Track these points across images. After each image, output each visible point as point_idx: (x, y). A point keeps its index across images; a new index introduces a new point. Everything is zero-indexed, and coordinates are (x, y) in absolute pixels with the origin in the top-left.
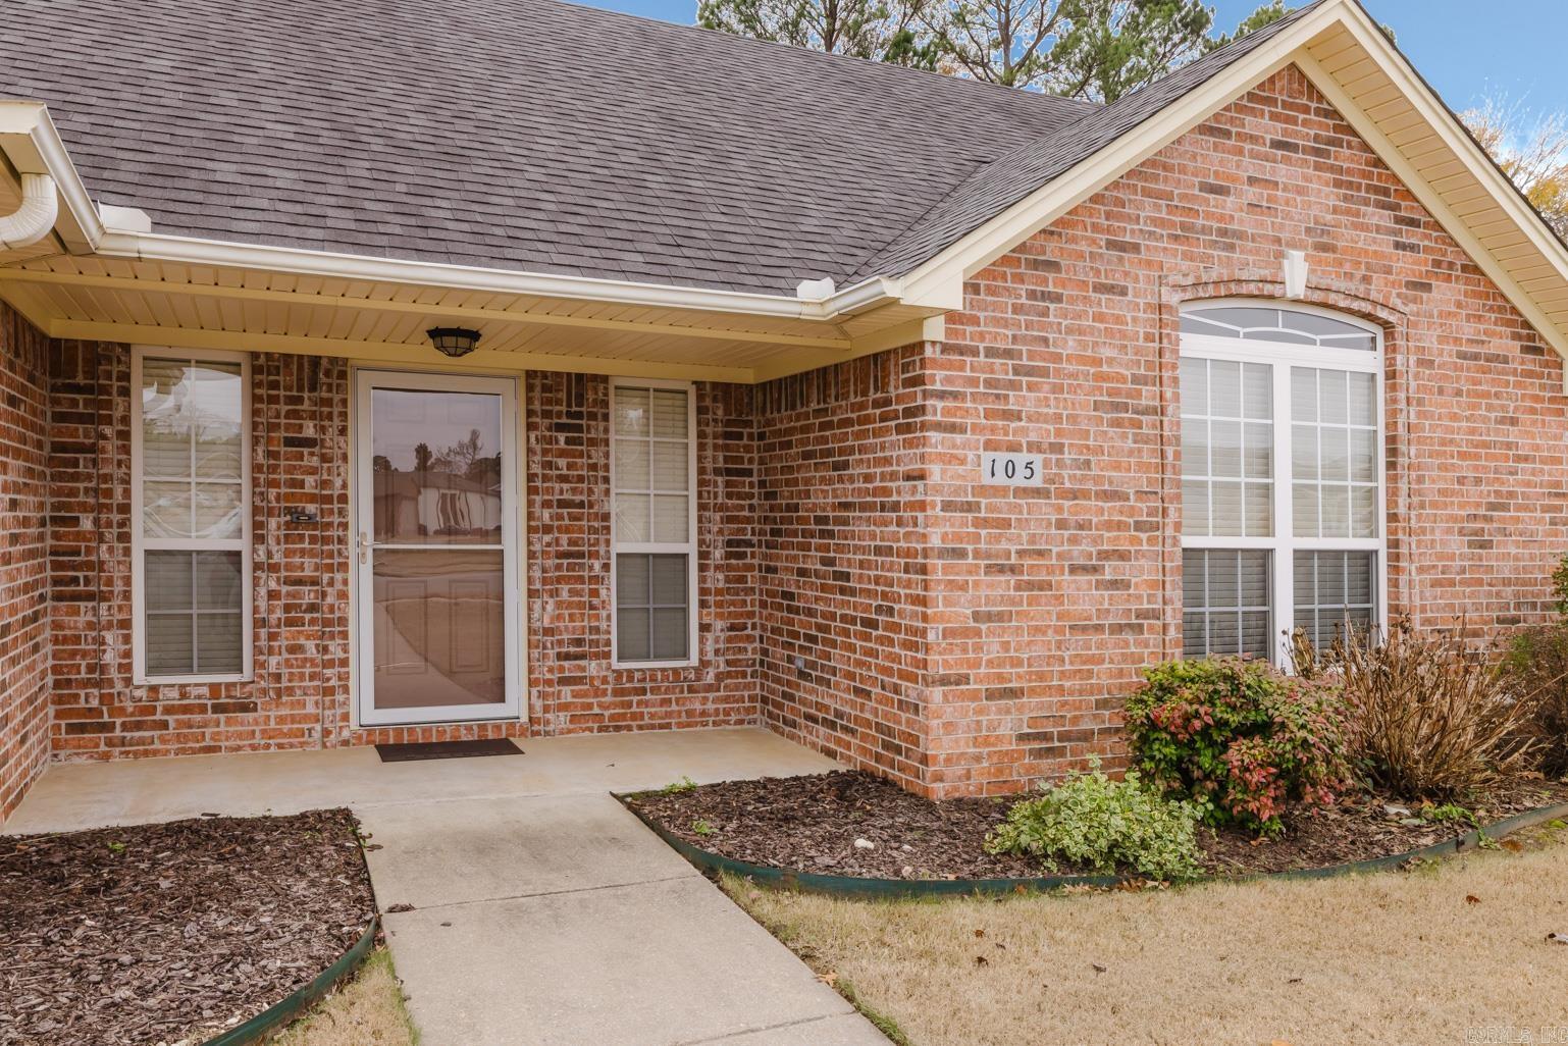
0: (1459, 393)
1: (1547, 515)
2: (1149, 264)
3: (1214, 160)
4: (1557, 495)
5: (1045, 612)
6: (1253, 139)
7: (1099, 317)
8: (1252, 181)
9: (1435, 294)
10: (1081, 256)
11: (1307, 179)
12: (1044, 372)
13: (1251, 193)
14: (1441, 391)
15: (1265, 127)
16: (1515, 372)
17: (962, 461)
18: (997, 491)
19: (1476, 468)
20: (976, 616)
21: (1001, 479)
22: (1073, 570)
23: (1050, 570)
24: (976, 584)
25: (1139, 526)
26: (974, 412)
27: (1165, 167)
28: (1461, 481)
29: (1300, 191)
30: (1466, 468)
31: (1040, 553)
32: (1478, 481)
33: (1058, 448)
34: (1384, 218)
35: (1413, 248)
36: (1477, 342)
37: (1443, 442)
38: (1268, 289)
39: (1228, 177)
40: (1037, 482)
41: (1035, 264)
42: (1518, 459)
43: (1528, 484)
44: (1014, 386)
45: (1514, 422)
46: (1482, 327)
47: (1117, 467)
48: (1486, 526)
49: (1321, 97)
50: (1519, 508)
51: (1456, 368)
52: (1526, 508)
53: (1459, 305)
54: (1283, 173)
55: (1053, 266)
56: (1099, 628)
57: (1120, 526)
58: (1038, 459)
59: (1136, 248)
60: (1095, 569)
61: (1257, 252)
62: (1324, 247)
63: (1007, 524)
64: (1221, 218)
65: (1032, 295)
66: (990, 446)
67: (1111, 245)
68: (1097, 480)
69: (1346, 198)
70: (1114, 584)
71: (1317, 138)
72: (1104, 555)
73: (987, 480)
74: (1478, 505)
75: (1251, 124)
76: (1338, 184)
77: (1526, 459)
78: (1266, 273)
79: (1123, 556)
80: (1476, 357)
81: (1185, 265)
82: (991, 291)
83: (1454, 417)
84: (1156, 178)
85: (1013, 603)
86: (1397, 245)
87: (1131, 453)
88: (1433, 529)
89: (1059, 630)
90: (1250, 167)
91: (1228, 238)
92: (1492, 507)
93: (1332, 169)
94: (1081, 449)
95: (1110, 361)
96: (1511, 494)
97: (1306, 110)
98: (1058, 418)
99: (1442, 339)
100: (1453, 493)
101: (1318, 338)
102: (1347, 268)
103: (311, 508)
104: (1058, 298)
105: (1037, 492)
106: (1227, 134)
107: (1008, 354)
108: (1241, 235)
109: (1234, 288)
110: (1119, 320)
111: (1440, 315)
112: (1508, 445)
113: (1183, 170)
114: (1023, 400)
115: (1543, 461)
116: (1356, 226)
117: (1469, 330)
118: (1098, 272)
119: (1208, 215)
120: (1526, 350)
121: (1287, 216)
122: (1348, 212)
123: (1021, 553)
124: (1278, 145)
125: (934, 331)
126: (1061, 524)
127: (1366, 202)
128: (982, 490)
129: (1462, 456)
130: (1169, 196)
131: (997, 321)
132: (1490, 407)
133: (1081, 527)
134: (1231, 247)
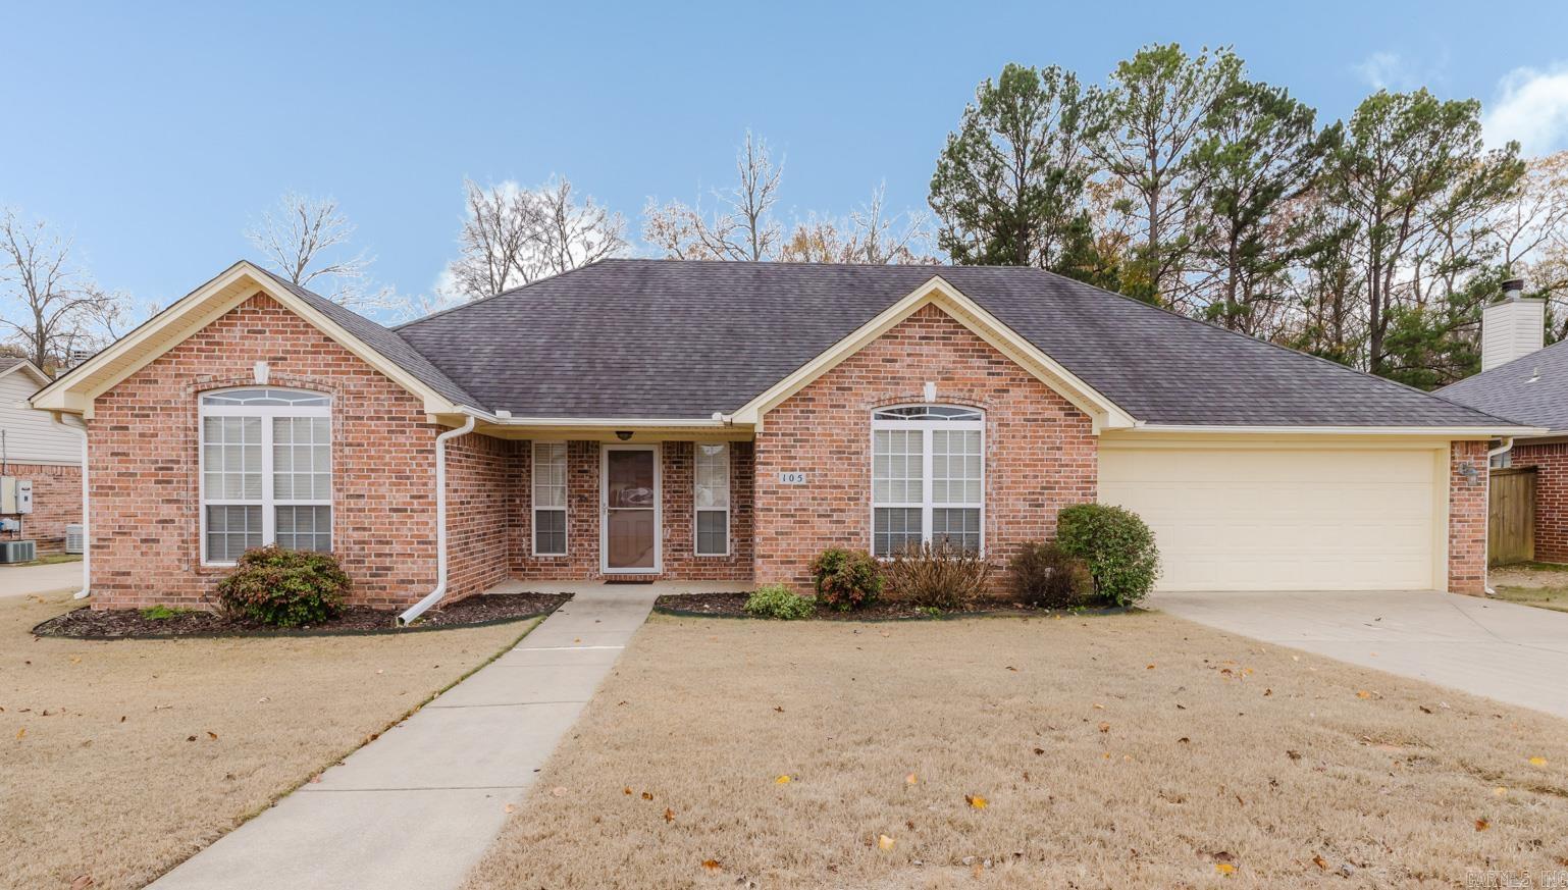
0: (1025, 437)
1: (1080, 492)
2: (856, 395)
3: (889, 348)
4: (1088, 482)
5: (807, 532)
6: (910, 337)
7: (832, 418)
8: (909, 355)
9: (1011, 393)
10: (824, 394)
11: (938, 350)
12: (807, 441)
13: (909, 360)
14: (1013, 437)
15: (916, 331)
16: (1061, 426)
17: (772, 476)
18: (785, 487)
19: (1035, 471)
20: (777, 533)
21: (787, 482)
22: (819, 516)
23: (809, 516)
24: (777, 522)
25: (849, 499)
26: (777, 457)
27: (865, 354)
28: (1025, 477)
29: (934, 356)
30: (1028, 471)
31: (804, 510)
32: (1036, 477)
33: (813, 469)
34: (984, 362)
35: (998, 374)
36: (1037, 413)
37: (1014, 460)
38: (916, 399)
39: (897, 355)
40: (804, 483)
41: (804, 400)
42: (1062, 466)
43: (1068, 477)
44: (794, 447)
45: (1059, 449)
46: (1039, 406)
47: (840, 476)
48: (1040, 498)
49: (946, 315)
50: (1060, 488)
51: (1023, 426)
52: (1066, 488)
53: (1026, 397)
54: (925, 349)
55: (813, 400)
56: (830, 539)
57: (840, 499)
58: (804, 474)
59: (850, 389)
60: (829, 516)
61: (911, 384)
62: (947, 377)
63: (790, 499)
64: (893, 372)
65: (802, 412)
66: (783, 470)
67: (838, 389)
68: (830, 481)
69: (960, 356)
70: (838, 522)
71: (944, 332)
72: (833, 510)
73: (782, 482)
74: (1035, 488)
75: (908, 331)
76: (955, 351)
77: (1067, 465)
78: (915, 393)
79: (842, 511)
80: (1035, 420)
81: (874, 393)
82: (784, 411)
83: (1022, 448)
84: (860, 360)
85: (792, 528)
86: (989, 374)
87: (846, 470)
88: (1007, 500)
89: (813, 539)
90: (908, 349)
91: (896, 380)
92: (1043, 488)
93: (953, 345)
94: (823, 470)
95: (837, 434)
96: (1057, 482)
97: (939, 321)
98: (813, 458)
99: (1014, 414)
100: (1020, 482)
101: (948, 417)
102: (960, 387)
103: (586, 495)
104: (814, 412)
105: (804, 487)
106: (896, 337)
107: (792, 435)
108: (903, 378)
109: (898, 401)
110: (841, 418)
111: (1014, 403)
112: (1056, 460)
113: (873, 355)
114: (798, 452)
115: (1077, 466)
116: (965, 368)
117: (1031, 408)
118: (832, 400)
119: (885, 372)
120: (1066, 415)
121: (929, 367)
122: (961, 362)
123: (795, 510)
124: (921, 338)
125: (760, 428)
126: (814, 499)
127: (972, 357)
128: (779, 486)
129: (1025, 465)
130: (867, 366)
131: (786, 423)
132: (1043, 443)
133: (822, 500)
134: (898, 384)
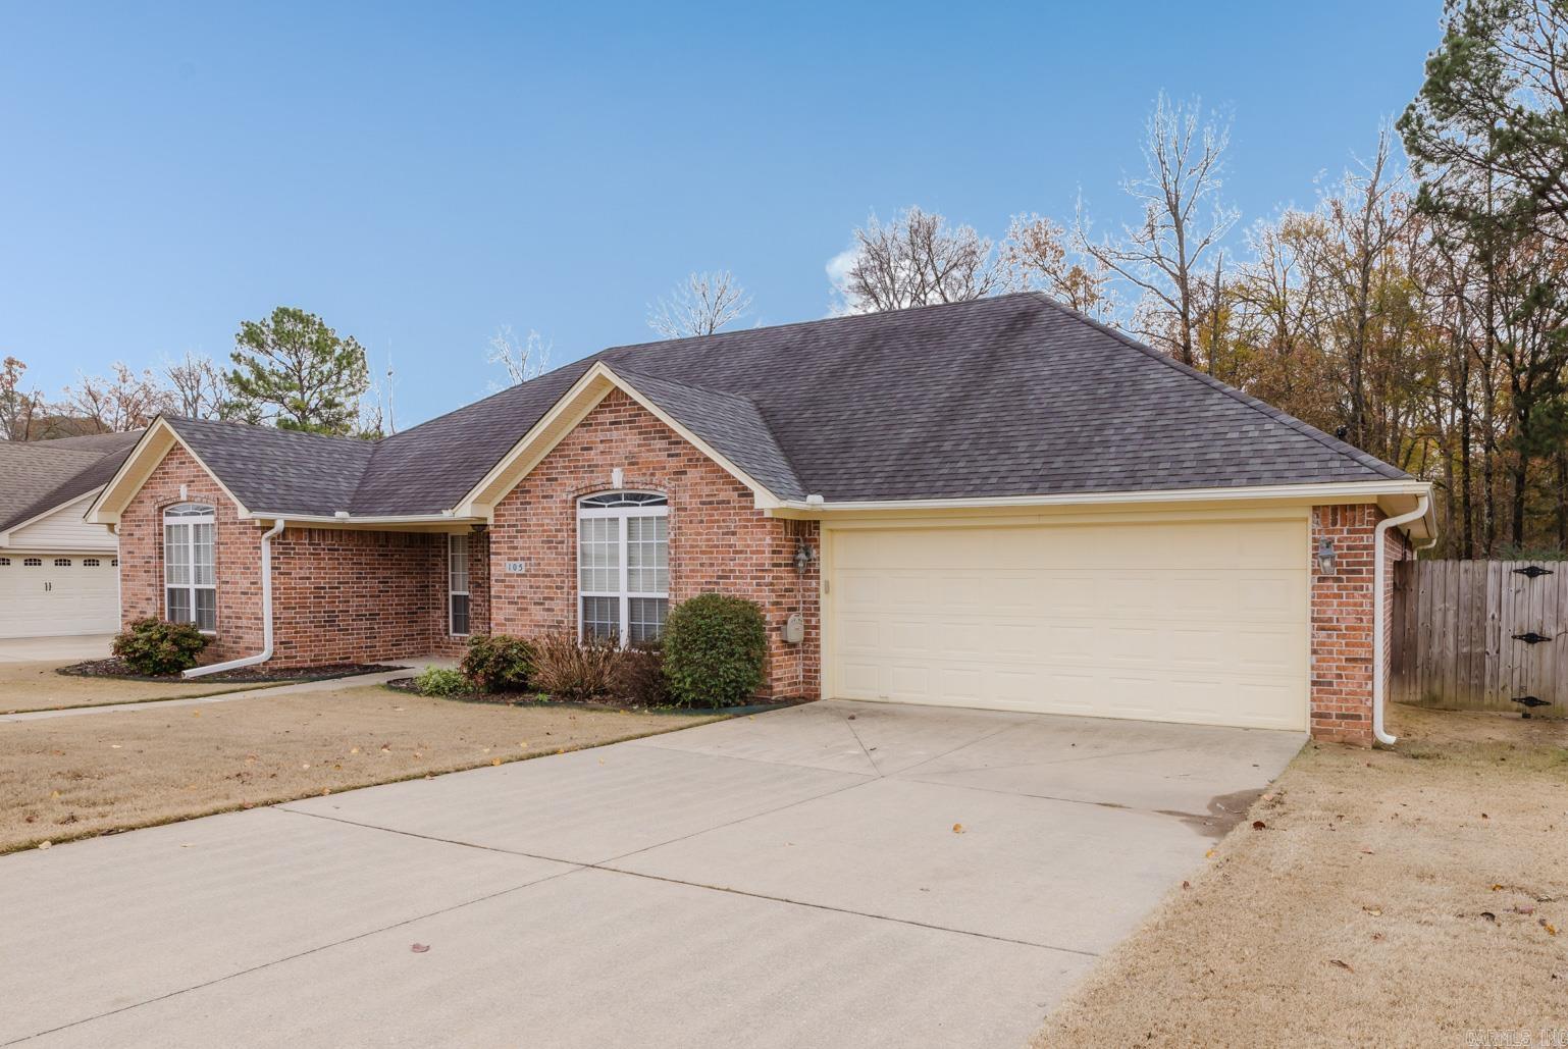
0: (702, 522)
1: (754, 582)
2: (561, 484)
3: (585, 437)
4: (763, 570)
5: (526, 619)
6: (602, 424)
7: (543, 508)
8: (602, 441)
9: (689, 475)
10: (537, 486)
11: (626, 435)
12: (525, 531)
13: (601, 447)
14: (691, 522)
15: (607, 417)
16: (734, 508)
17: (501, 565)
18: (511, 575)
19: (711, 558)
20: (505, 619)
21: (512, 571)
22: (535, 604)
23: (527, 604)
24: (505, 608)
25: (557, 587)
26: (504, 548)
27: (568, 445)
28: (702, 565)
29: (622, 441)
30: (705, 559)
31: (524, 598)
32: (712, 565)
33: (529, 559)
34: (663, 444)
35: (677, 455)
36: (712, 495)
37: (692, 546)
38: (607, 486)
39: (592, 442)
40: (523, 572)
41: (522, 492)
42: (736, 552)
43: (742, 565)
44: (516, 537)
45: (734, 533)
46: (714, 487)
47: (549, 565)
48: (716, 587)
49: (631, 398)
50: (736, 577)
51: (700, 510)
52: (742, 578)
53: (702, 478)
54: (615, 435)
55: (529, 492)
56: (543, 626)
57: (551, 587)
58: (523, 563)
59: (556, 479)
60: (542, 604)
61: (603, 471)
62: (632, 462)
63: (513, 587)
64: (589, 460)
65: (522, 503)
66: (509, 559)
67: (548, 480)
68: (543, 570)
69: (644, 439)
70: (548, 610)
71: (630, 416)
72: (545, 598)
73: (508, 571)
74: (711, 577)
75: (601, 418)
76: (640, 434)
77: (741, 552)
78: (604, 480)
79: (552, 599)
80: (711, 503)
81: (574, 482)
82: (509, 504)
83: (699, 534)
84: (563, 450)
85: (516, 615)
86: (669, 455)
87: (554, 559)
88: (686, 589)
89: (531, 626)
90: (601, 436)
91: (592, 468)
92: (719, 577)
93: (637, 427)
94: (537, 559)
95: (548, 524)
96: (731, 571)
97: (625, 404)
98: (529, 548)
99: (691, 497)
100: (698, 571)
101: (640, 503)
102: (644, 471)
104: (530, 503)
105: (524, 575)
106: (591, 425)
107: (514, 526)
108: (597, 466)
109: (593, 489)
110: (550, 508)
111: (691, 485)
112: (730, 546)
113: (574, 444)
114: (519, 542)
115: (752, 552)
116: (648, 451)
117: (706, 490)
118: (543, 491)
119: (584, 460)
120: (740, 496)
121: (617, 453)
122: (645, 445)
123: (518, 597)
124: (612, 423)
125: (491, 521)
126: (531, 587)
127: (654, 439)
128: (507, 575)
129: (702, 552)
130: (569, 456)
131: (511, 515)
132: (719, 527)
133: (537, 588)
134: (592, 472)
